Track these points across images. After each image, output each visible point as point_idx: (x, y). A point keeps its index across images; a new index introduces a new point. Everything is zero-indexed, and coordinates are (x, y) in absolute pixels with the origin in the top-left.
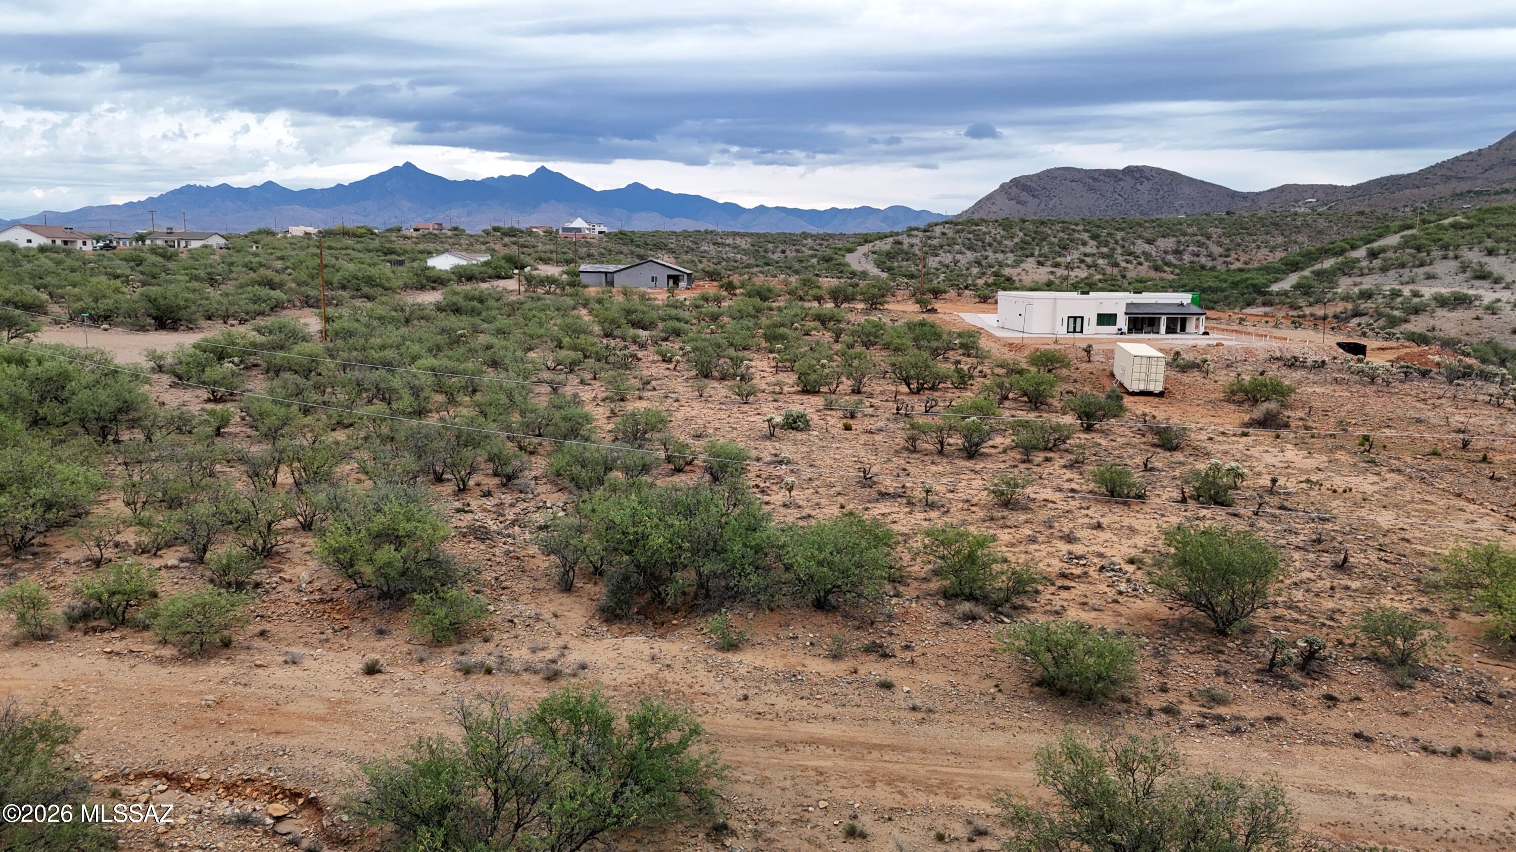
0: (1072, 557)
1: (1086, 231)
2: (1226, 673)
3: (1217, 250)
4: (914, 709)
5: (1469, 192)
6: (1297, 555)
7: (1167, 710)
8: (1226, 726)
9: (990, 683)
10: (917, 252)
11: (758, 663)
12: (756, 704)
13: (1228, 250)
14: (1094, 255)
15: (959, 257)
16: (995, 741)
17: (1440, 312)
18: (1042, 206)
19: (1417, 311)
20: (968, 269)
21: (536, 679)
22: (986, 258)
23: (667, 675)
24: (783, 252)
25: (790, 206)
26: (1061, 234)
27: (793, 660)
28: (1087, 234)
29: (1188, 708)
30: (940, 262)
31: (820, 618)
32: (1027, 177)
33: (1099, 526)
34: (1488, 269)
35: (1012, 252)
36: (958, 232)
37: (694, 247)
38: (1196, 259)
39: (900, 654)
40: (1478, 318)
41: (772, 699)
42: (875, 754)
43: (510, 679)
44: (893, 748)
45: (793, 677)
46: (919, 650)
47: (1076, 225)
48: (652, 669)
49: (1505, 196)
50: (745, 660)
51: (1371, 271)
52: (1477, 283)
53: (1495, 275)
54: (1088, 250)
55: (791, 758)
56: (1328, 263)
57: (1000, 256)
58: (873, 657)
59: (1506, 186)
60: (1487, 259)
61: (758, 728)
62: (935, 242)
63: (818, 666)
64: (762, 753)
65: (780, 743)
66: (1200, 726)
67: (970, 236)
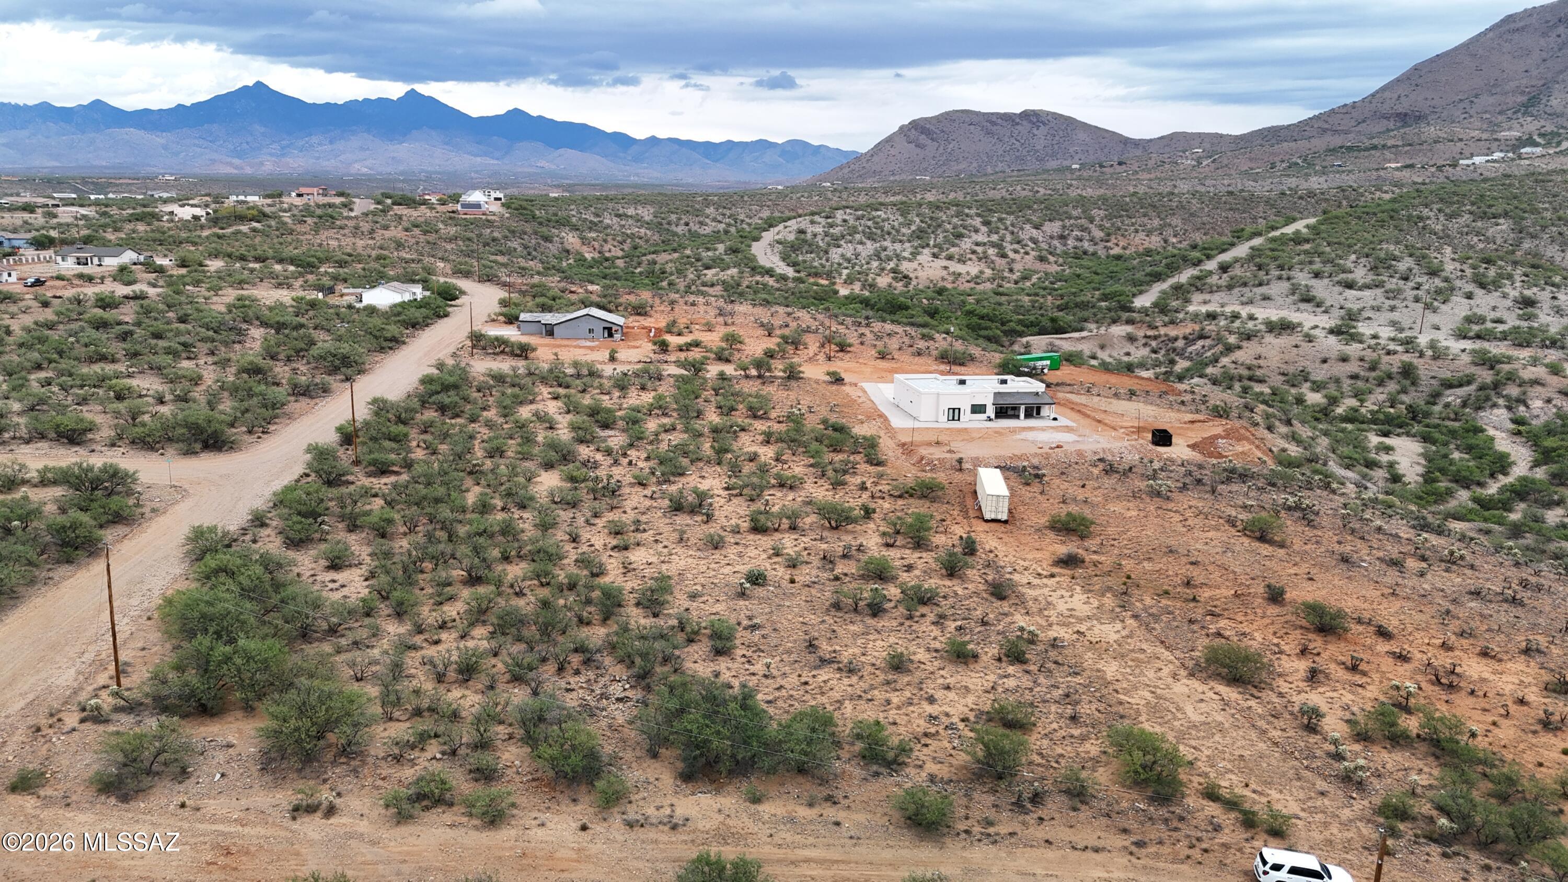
0: (932, 718)
1: (978, 215)
2: (997, 806)
3: (1098, 234)
4: (851, 838)
5: (1341, 147)
6: (1053, 708)
7: (966, 832)
8: (991, 839)
9: (886, 818)
10: (821, 244)
11: (773, 812)
12: (777, 839)
13: (1109, 235)
14: (985, 244)
15: (860, 247)
16: (888, 854)
17: (1269, 338)
18: (941, 150)
19: (1249, 337)
20: (868, 263)
21: (666, 828)
22: (885, 249)
23: (728, 821)
24: (687, 224)
25: (683, 137)
26: (955, 220)
27: (790, 808)
28: (979, 219)
29: (977, 829)
30: (842, 255)
31: (801, 779)
32: (926, 119)
33: (948, 688)
34: (1314, 293)
35: (909, 241)
36: (858, 218)
37: (596, 220)
38: (1079, 244)
39: (843, 802)
40: (1296, 346)
41: (783, 835)
42: (836, 866)
43: (653, 829)
44: (843, 862)
45: (792, 820)
46: (852, 798)
47: (970, 208)
48: (721, 818)
49: (1373, 152)
50: (766, 809)
51: (1219, 288)
52: (1303, 306)
53: (1318, 300)
54: (980, 238)
55: (798, 871)
56: (1184, 277)
57: (898, 246)
58: (829, 804)
59: (1375, 141)
60: (1313, 282)
61: (780, 853)
62: (836, 231)
63: (803, 812)
64: (785, 869)
65: (792, 863)
66: (979, 840)
67: (870, 223)
